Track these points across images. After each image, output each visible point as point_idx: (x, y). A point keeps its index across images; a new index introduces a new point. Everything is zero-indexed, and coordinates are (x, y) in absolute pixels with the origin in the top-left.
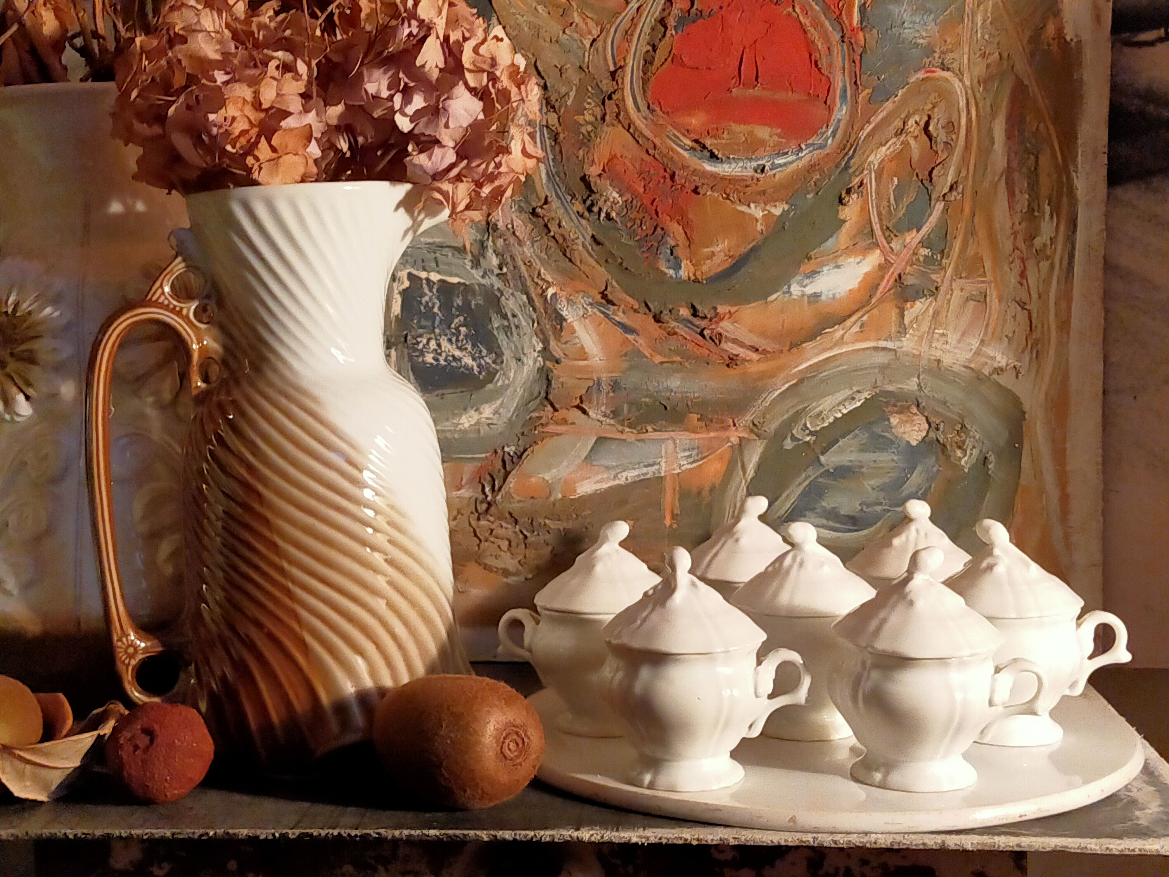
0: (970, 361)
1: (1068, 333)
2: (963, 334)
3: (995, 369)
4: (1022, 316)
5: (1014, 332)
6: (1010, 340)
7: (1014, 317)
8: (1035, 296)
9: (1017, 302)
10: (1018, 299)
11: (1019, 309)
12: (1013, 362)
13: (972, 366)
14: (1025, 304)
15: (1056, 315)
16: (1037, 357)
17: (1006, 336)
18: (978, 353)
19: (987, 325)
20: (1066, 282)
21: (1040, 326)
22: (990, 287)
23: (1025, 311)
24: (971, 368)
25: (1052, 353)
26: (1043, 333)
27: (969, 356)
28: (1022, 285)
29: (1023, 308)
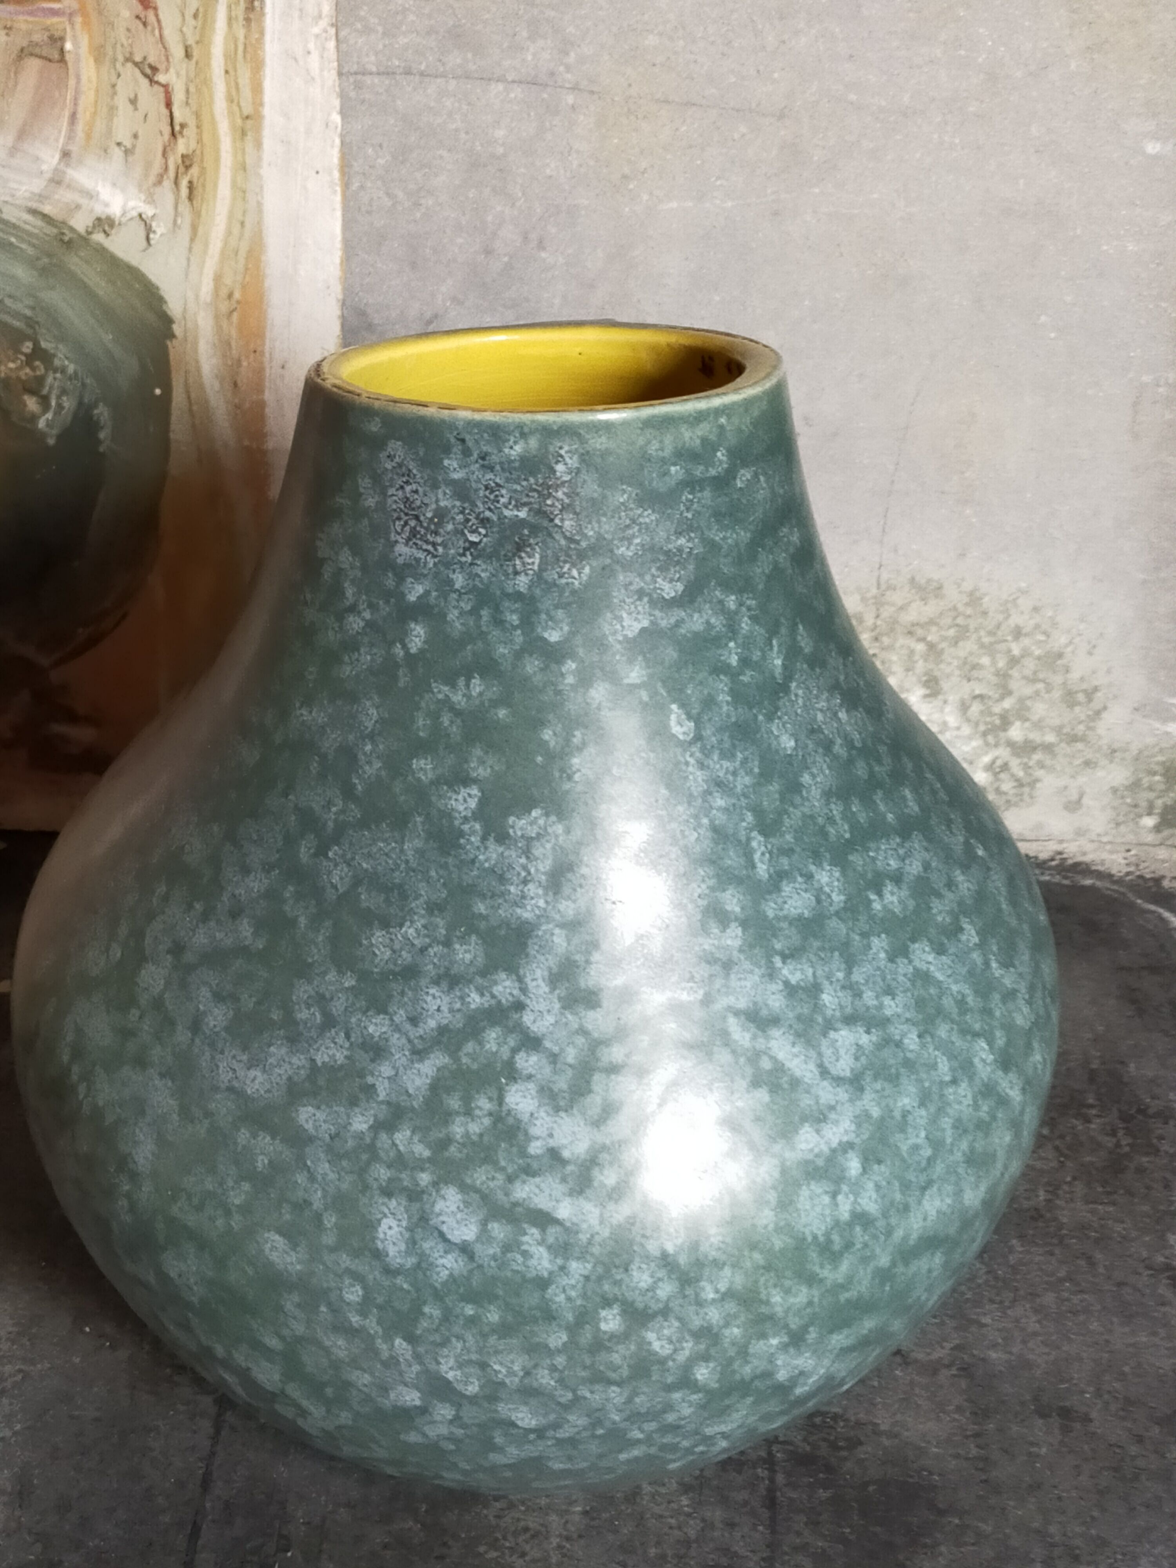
0: (42, 197)
1: (258, 145)
2: (22, 134)
3: (99, 219)
4: (151, 100)
5: (135, 136)
6: (128, 152)
7: (134, 101)
8: (178, 52)
9: (136, 64)
10: (138, 59)
11: (145, 82)
12: (137, 204)
13: (47, 209)
14: (155, 69)
15: (230, 100)
16: (190, 198)
17: (119, 144)
18: (57, 180)
19: (73, 116)
20: (248, 20)
21: (192, 123)
22: (72, 24)
23: (156, 86)
24: (45, 217)
25: (224, 189)
26: (199, 141)
27: (37, 185)
28: (145, 24)
29: (152, 81)
